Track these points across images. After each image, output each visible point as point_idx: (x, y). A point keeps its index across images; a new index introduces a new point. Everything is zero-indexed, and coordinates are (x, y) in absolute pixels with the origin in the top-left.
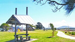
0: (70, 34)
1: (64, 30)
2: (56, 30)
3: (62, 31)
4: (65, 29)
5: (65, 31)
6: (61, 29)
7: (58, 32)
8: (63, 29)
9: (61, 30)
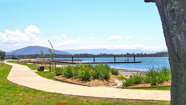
0: (58, 75)
1: (32, 60)
2: (5, 62)
3: (25, 63)
4: (35, 56)
5: (38, 63)
6: (23, 57)
7: (11, 66)
8: (28, 56)
9: (23, 60)
